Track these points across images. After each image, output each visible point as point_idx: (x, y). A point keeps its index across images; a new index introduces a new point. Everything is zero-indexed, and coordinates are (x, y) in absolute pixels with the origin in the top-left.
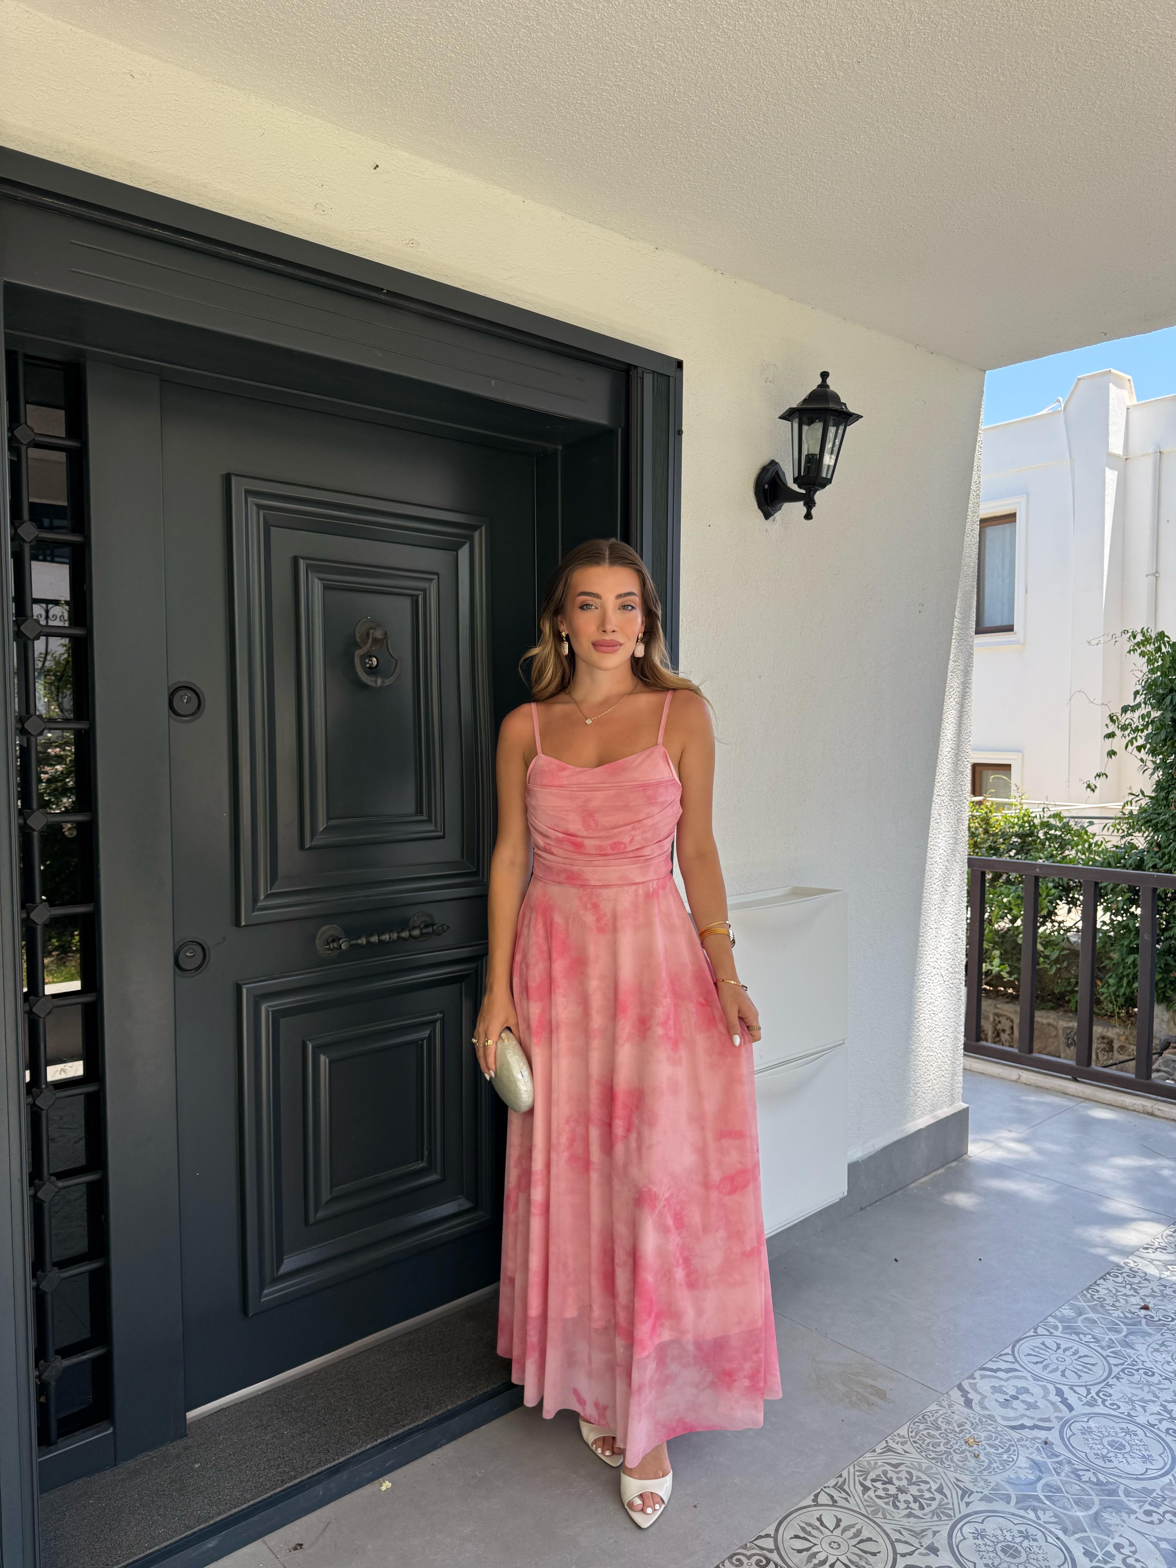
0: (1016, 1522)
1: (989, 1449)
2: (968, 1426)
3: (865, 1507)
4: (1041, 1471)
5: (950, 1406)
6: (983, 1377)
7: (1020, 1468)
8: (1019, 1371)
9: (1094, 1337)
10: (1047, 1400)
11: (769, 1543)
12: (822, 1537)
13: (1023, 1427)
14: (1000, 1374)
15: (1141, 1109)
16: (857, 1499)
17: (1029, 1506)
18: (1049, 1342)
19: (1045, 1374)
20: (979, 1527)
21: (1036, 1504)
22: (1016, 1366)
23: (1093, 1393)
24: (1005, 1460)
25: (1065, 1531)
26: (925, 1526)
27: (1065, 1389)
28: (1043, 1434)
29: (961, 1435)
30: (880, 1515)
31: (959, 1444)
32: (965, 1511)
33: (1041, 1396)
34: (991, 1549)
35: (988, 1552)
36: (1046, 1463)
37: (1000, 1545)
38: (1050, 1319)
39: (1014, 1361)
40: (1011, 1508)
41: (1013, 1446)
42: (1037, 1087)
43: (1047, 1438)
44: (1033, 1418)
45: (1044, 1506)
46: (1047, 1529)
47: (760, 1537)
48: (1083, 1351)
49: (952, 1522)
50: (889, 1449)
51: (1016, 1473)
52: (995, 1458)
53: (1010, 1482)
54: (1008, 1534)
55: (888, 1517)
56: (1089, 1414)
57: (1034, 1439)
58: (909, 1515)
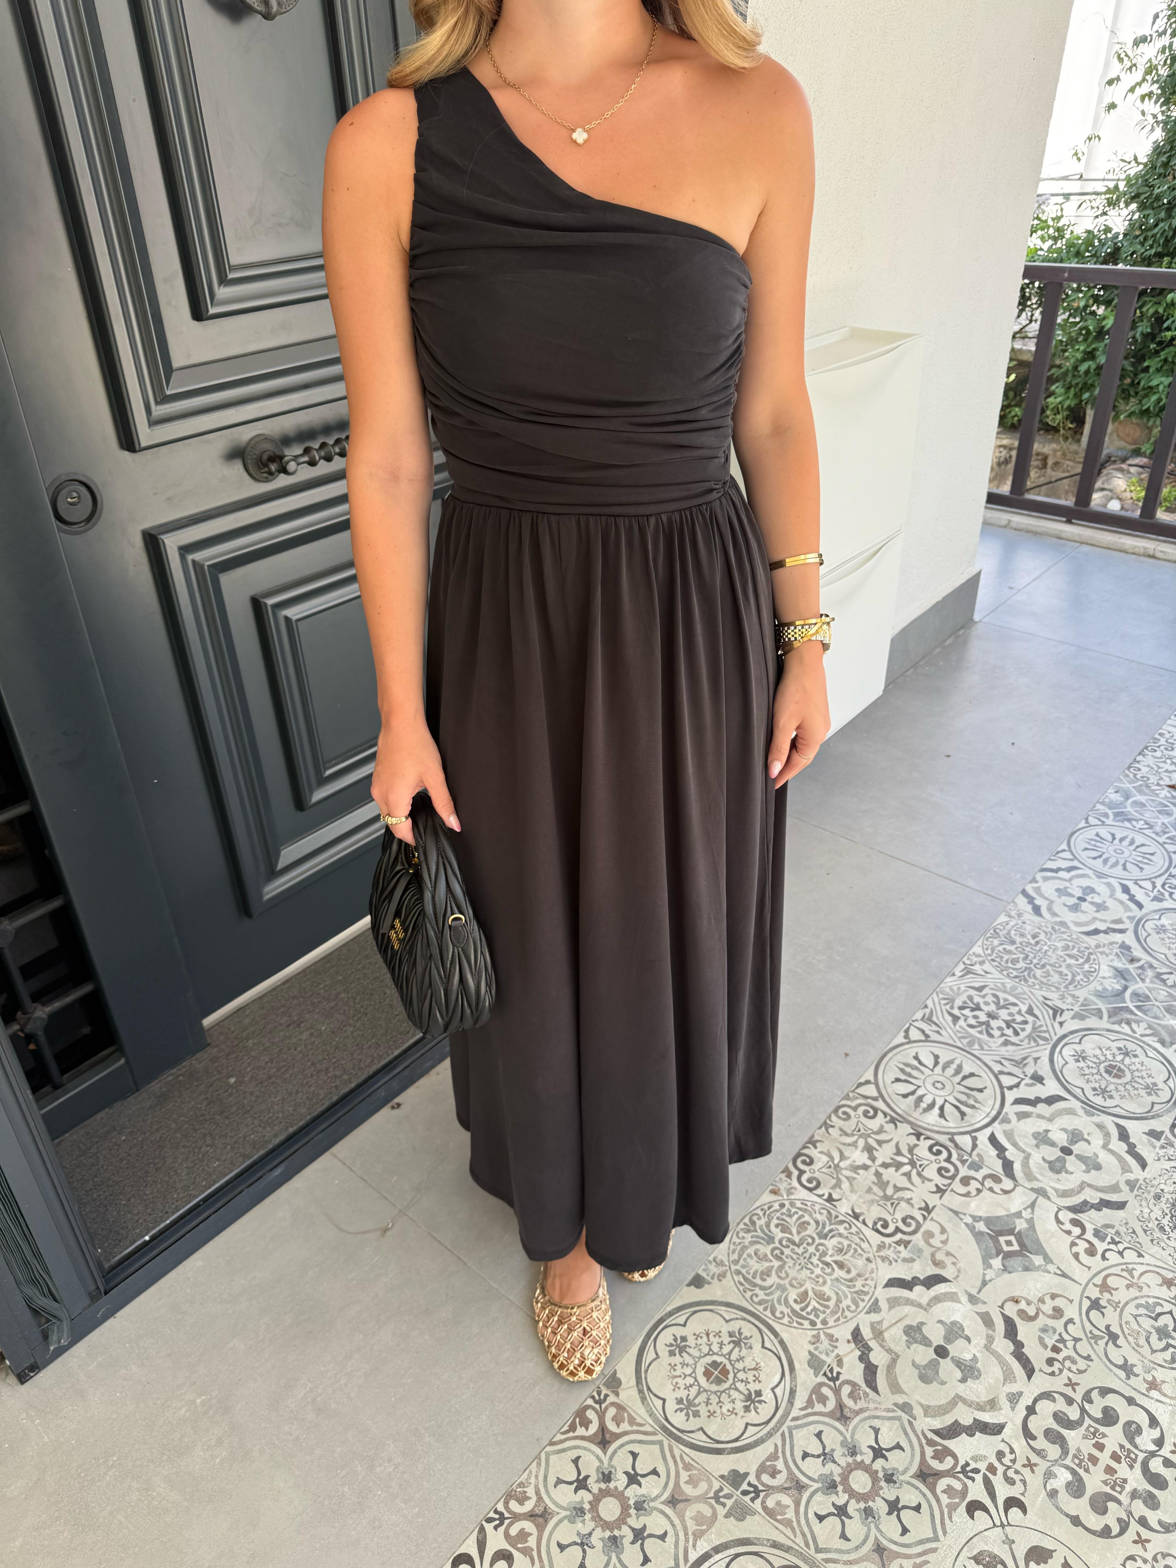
0: (1113, 1038)
1: (1070, 961)
2: (1042, 936)
3: (960, 1038)
4: (1125, 979)
5: (1020, 915)
6: (1046, 879)
7: (1104, 978)
8: (1079, 868)
9: (1146, 823)
10: (1115, 899)
11: (870, 1090)
12: (923, 1077)
13: (1096, 932)
14: (1062, 874)
15: (1142, 551)
16: (949, 1032)
17: (1122, 1020)
18: (1104, 832)
19: (1106, 870)
20: (1078, 1048)
21: (1129, 1016)
22: (1076, 863)
23: (1159, 887)
24: (1088, 971)
25: (1163, 1042)
26: (1023, 1054)
27: (1130, 884)
28: (1118, 938)
29: (1038, 948)
30: (976, 1046)
31: (1038, 958)
32: (1061, 1032)
33: (1109, 894)
34: (1095, 1071)
35: (1093, 1075)
36: (1127, 970)
37: (1102, 1065)
38: (1098, 806)
39: (1072, 857)
40: (1104, 1023)
41: (1092, 954)
42: (1028, 531)
43: (1123, 942)
44: (1105, 921)
45: (1137, 1018)
46: (1144, 1042)
47: (860, 1085)
48: (1140, 839)
49: (1050, 1046)
50: (968, 971)
51: (1102, 984)
52: (1078, 970)
53: (1099, 995)
54: (1108, 1053)
55: (986, 1047)
56: (1159, 910)
57: (1111, 943)
58: (1006, 1043)
